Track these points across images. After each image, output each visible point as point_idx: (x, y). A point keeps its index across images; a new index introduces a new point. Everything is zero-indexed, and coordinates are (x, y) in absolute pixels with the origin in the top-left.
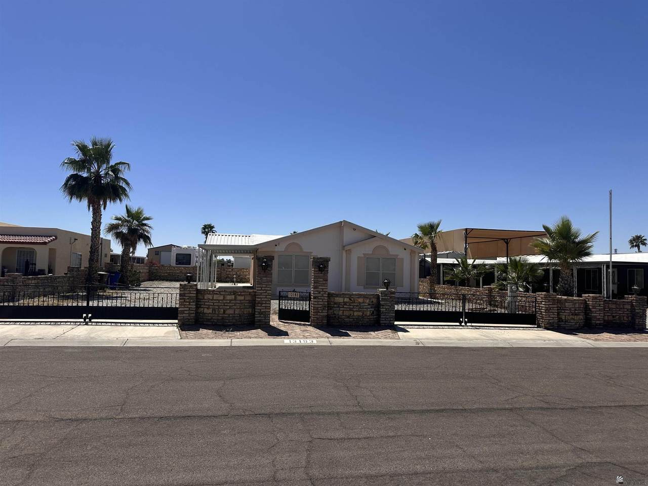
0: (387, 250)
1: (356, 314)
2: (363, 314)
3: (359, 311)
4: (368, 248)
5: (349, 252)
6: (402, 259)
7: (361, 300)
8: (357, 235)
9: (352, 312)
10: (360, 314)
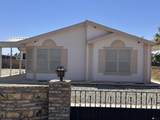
0: (123, 44)
1: (9, 115)
2: (21, 114)
3: (16, 111)
4: (107, 43)
5: (91, 45)
6: (136, 51)
7: (17, 96)
8: (97, 32)
9: (4, 113)
10: (17, 115)
